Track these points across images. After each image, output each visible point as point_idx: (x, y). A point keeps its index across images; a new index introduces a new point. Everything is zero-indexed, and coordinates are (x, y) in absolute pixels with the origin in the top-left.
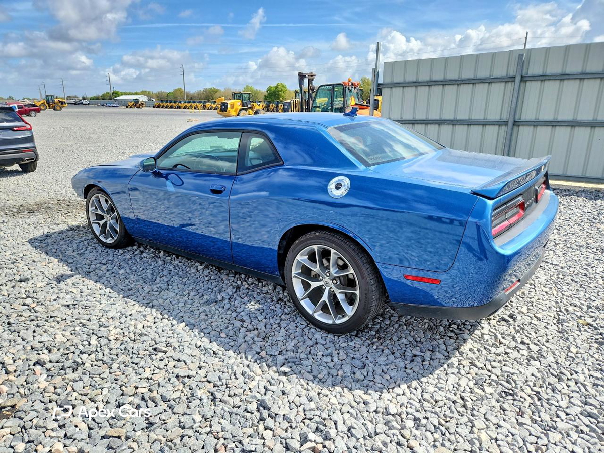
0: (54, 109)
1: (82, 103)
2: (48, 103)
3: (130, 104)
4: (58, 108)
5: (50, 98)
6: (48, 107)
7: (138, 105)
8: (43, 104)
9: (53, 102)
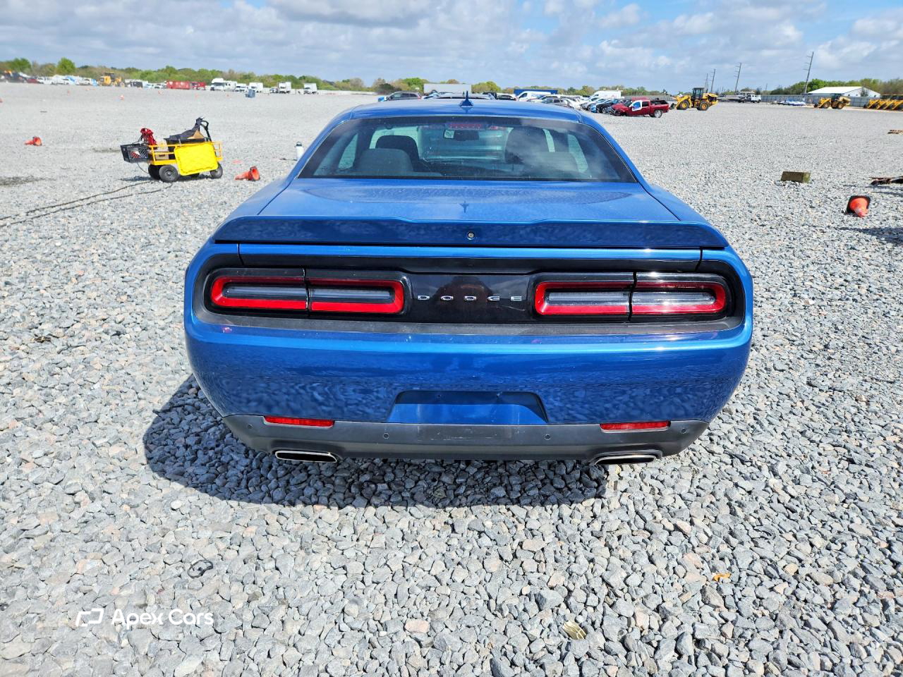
0: (699, 109)
1: (750, 101)
2: (693, 100)
3: (823, 101)
4: (703, 107)
5: (698, 92)
6: (691, 105)
7: (835, 103)
8: (686, 101)
9: (701, 99)
